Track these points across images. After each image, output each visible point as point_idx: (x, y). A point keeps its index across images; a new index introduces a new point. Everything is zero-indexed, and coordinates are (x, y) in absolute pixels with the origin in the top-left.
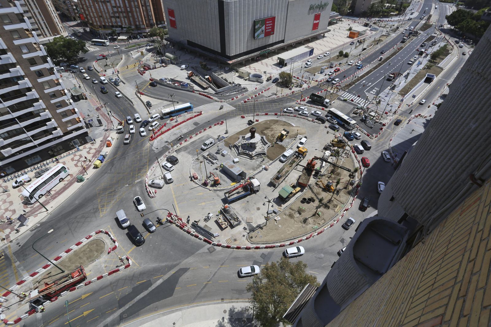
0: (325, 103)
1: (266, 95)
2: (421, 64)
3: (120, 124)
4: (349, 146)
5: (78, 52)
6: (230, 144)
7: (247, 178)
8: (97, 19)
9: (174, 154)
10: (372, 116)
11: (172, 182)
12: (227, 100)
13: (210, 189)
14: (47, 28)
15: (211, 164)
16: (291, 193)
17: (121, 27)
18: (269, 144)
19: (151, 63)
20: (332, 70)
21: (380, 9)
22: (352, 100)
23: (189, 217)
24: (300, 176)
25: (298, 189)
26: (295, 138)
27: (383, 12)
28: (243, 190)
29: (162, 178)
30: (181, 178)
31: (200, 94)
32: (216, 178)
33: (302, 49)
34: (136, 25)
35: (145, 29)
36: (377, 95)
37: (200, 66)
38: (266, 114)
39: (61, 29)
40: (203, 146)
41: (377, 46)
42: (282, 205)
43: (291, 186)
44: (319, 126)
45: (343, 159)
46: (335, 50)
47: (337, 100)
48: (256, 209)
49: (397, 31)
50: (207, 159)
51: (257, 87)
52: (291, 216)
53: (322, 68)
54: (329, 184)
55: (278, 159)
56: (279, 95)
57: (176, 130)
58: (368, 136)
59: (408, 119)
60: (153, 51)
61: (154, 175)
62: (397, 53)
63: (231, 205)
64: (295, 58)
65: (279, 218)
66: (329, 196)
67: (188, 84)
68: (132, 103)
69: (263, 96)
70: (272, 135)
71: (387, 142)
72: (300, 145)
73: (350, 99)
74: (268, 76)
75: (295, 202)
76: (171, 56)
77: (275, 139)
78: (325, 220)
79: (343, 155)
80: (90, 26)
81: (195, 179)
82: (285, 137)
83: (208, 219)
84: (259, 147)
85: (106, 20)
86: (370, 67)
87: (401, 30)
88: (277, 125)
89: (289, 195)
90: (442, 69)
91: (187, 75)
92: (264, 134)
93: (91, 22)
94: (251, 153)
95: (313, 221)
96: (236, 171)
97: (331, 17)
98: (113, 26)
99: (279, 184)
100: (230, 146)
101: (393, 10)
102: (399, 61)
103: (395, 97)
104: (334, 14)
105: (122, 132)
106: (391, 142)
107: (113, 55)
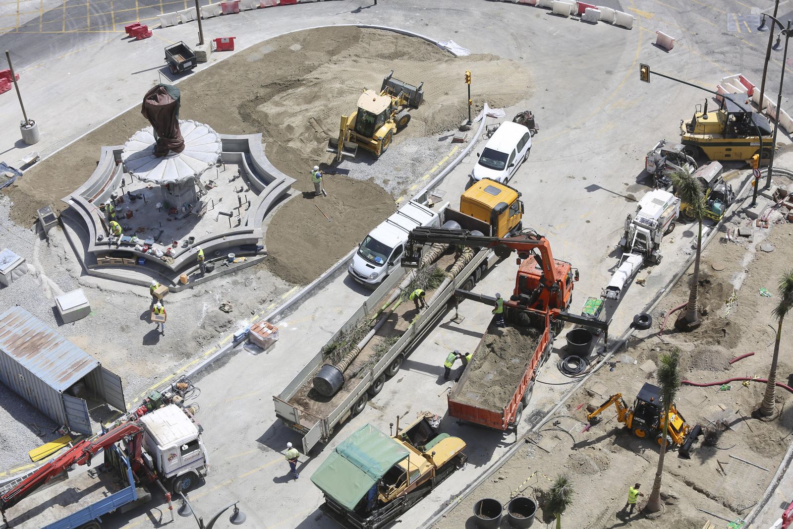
6: (43, 205)
7: (132, 405)
16: (395, 475)
25: (449, 446)
26: (463, 129)
44: (622, 42)
45: (758, 236)
55: (339, 270)
70: (311, 124)
84: (219, 208)
88: (348, 62)
92: (261, 125)
96: (56, 365)
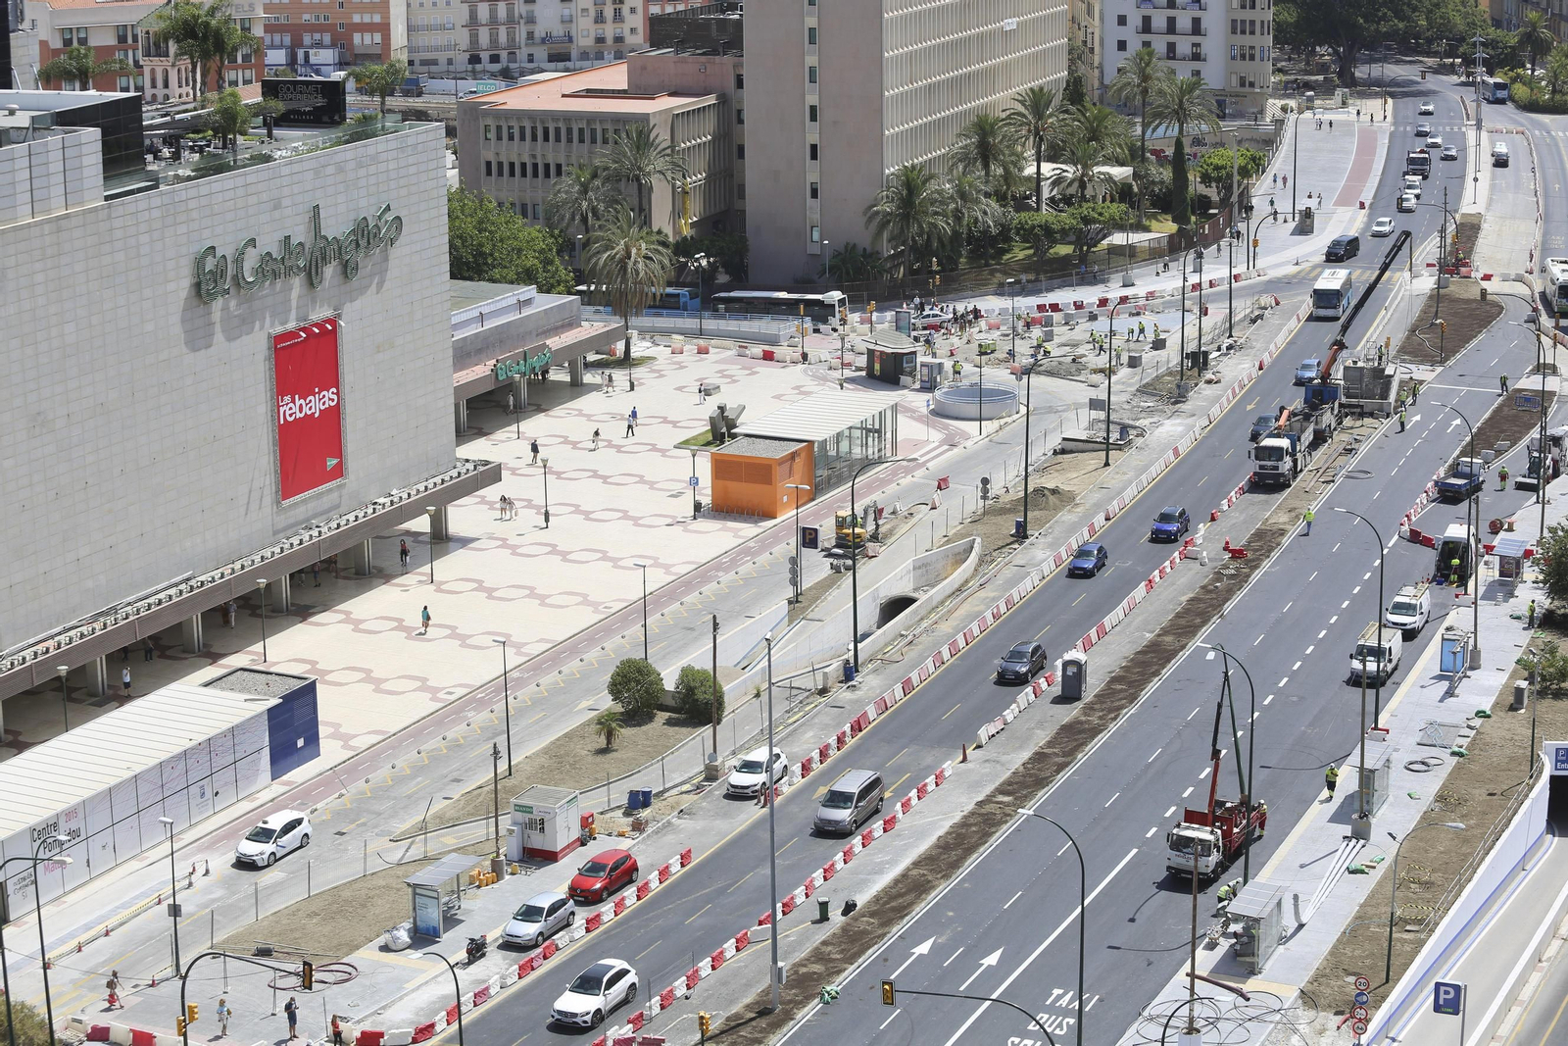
20: (550, 886)
21: (989, 213)
27: (1028, 234)
41: (1020, 554)
46: (573, 666)
49: (1202, 395)
53: (422, 876)
62: (1229, 593)
64: (101, 819)
86: (976, 785)
87: (1235, 370)
104: (522, 304)
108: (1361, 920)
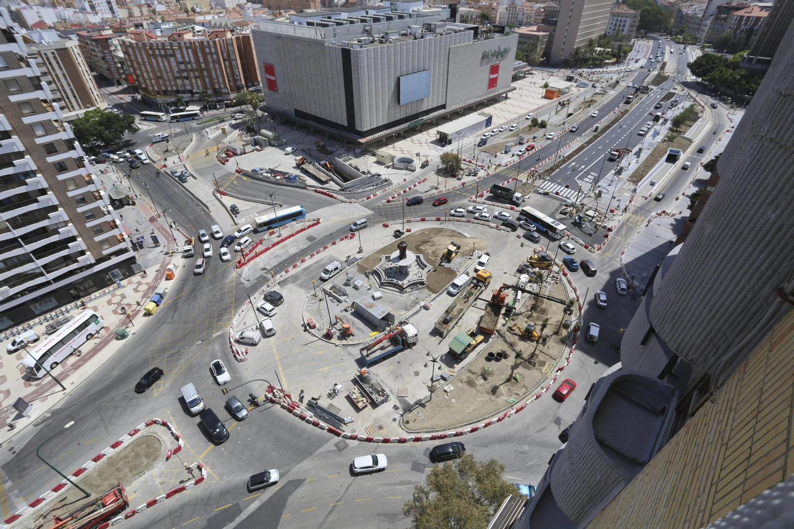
0: (514, 199)
1: (421, 190)
2: (658, 134)
3: (189, 242)
4: (557, 265)
5: (122, 132)
6: (367, 269)
7: (396, 323)
8: (153, 81)
9: (277, 289)
10: (590, 216)
11: (274, 334)
12: (360, 200)
13: (337, 344)
14: (75, 97)
15: (337, 303)
16: (469, 345)
17: (191, 92)
18: (430, 267)
19: (238, 147)
20: (523, 148)
21: (588, 55)
22: (557, 193)
23: (302, 391)
24: (482, 317)
25: (480, 338)
26: (471, 256)
27: (593, 59)
28: (390, 343)
29: (257, 329)
30: (287, 328)
31: (316, 191)
32: (346, 326)
33: (474, 118)
34: (214, 90)
35: (228, 93)
36: (596, 184)
37: (315, 147)
38: (423, 220)
39: (97, 97)
40: (323, 275)
41: (588, 109)
42: (455, 365)
43: (469, 333)
44: (508, 236)
45: (549, 287)
47: (534, 194)
48: (412, 374)
49: (618, 87)
50: (330, 295)
51: (406, 177)
52: (470, 383)
53: (507, 144)
54: (529, 328)
55: (445, 290)
56: (442, 188)
57: (279, 249)
58: (586, 247)
59: (647, 220)
60: (241, 128)
61: (245, 324)
62: (620, 119)
63: (371, 369)
64: (464, 132)
65: (452, 388)
66: (531, 347)
67: (296, 176)
68: (208, 209)
69: (416, 192)
70: (434, 252)
71: (617, 256)
72: (479, 267)
73: (554, 192)
74: (423, 159)
75: (475, 360)
76: (270, 134)
77: (439, 259)
78: (526, 388)
79: (549, 280)
80: (143, 93)
81: (311, 328)
82: (454, 254)
83: (334, 395)
84: (413, 273)
85: (168, 83)
86: (581, 142)
87: (623, 84)
88: (440, 237)
89: (466, 349)
90: (691, 141)
91: (295, 162)
92: (421, 252)
93: (144, 86)
94: (400, 283)
95: (507, 390)
96: (378, 312)
97: (515, 69)
98: (178, 92)
99: (448, 333)
100: (368, 272)
101: (608, 56)
102: (624, 131)
103: (623, 185)
104: (520, 64)
105: (192, 256)
106: (623, 256)
107: (177, 135)
108: (637, 169)
